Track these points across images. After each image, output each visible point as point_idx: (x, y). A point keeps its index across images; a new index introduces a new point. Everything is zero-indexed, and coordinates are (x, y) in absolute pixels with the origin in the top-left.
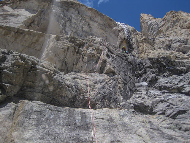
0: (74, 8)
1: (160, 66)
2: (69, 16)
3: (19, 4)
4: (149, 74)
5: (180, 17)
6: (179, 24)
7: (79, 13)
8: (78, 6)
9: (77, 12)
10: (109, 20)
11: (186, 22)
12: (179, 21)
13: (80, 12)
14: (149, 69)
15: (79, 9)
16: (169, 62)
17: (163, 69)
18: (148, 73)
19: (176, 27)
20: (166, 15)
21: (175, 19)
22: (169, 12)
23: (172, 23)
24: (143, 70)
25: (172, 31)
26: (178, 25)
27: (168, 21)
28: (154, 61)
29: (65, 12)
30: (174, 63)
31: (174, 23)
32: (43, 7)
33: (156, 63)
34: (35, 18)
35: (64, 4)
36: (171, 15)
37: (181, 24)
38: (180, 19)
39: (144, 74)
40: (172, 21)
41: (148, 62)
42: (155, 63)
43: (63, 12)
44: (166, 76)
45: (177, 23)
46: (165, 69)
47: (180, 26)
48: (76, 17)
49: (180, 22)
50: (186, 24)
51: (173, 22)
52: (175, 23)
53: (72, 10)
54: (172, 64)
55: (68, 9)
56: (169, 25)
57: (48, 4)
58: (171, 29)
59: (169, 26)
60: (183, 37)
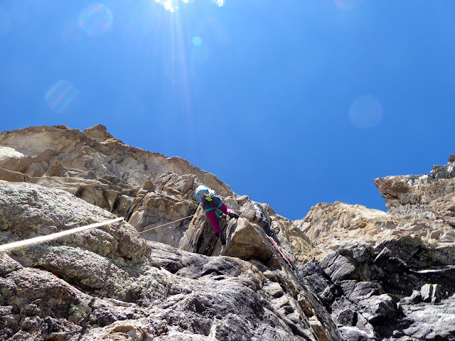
0: (136, 159)
1: (385, 271)
2: (122, 173)
3: (4, 139)
4: (361, 297)
5: (340, 210)
6: (341, 223)
7: (146, 168)
8: (147, 156)
9: (142, 166)
10: (215, 181)
11: (354, 216)
12: (339, 217)
13: (149, 167)
14: (352, 282)
15: (147, 161)
16: (419, 252)
17: (400, 278)
18: (354, 295)
19: (335, 229)
20: (311, 211)
21: (331, 215)
22: (317, 206)
23: (326, 223)
24: (328, 288)
25: (327, 238)
26: (339, 225)
27: (317, 221)
28: (359, 260)
29: (114, 163)
30: (438, 255)
31: (330, 222)
32: (63, 148)
33: (366, 265)
34: (31, 163)
35: (114, 149)
36: (321, 210)
37: (345, 222)
38: (340, 214)
39: (335, 302)
40: (326, 219)
41: (341, 260)
42: (363, 263)
43: (110, 162)
44: (429, 300)
45: (335, 222)
46: (411, 275)
47: (342, 227)
48: (137, 175)
49: (341, 219)
50: (354, 220)
51: (327, 221)
52: (332, 221)
53: (132, 161)
54: (429, 259)
55: (122, 160)
56: (319, 226)
57: (74, 144)
58: (324, 233)
59: (320, 229)
60: (363, 239)
